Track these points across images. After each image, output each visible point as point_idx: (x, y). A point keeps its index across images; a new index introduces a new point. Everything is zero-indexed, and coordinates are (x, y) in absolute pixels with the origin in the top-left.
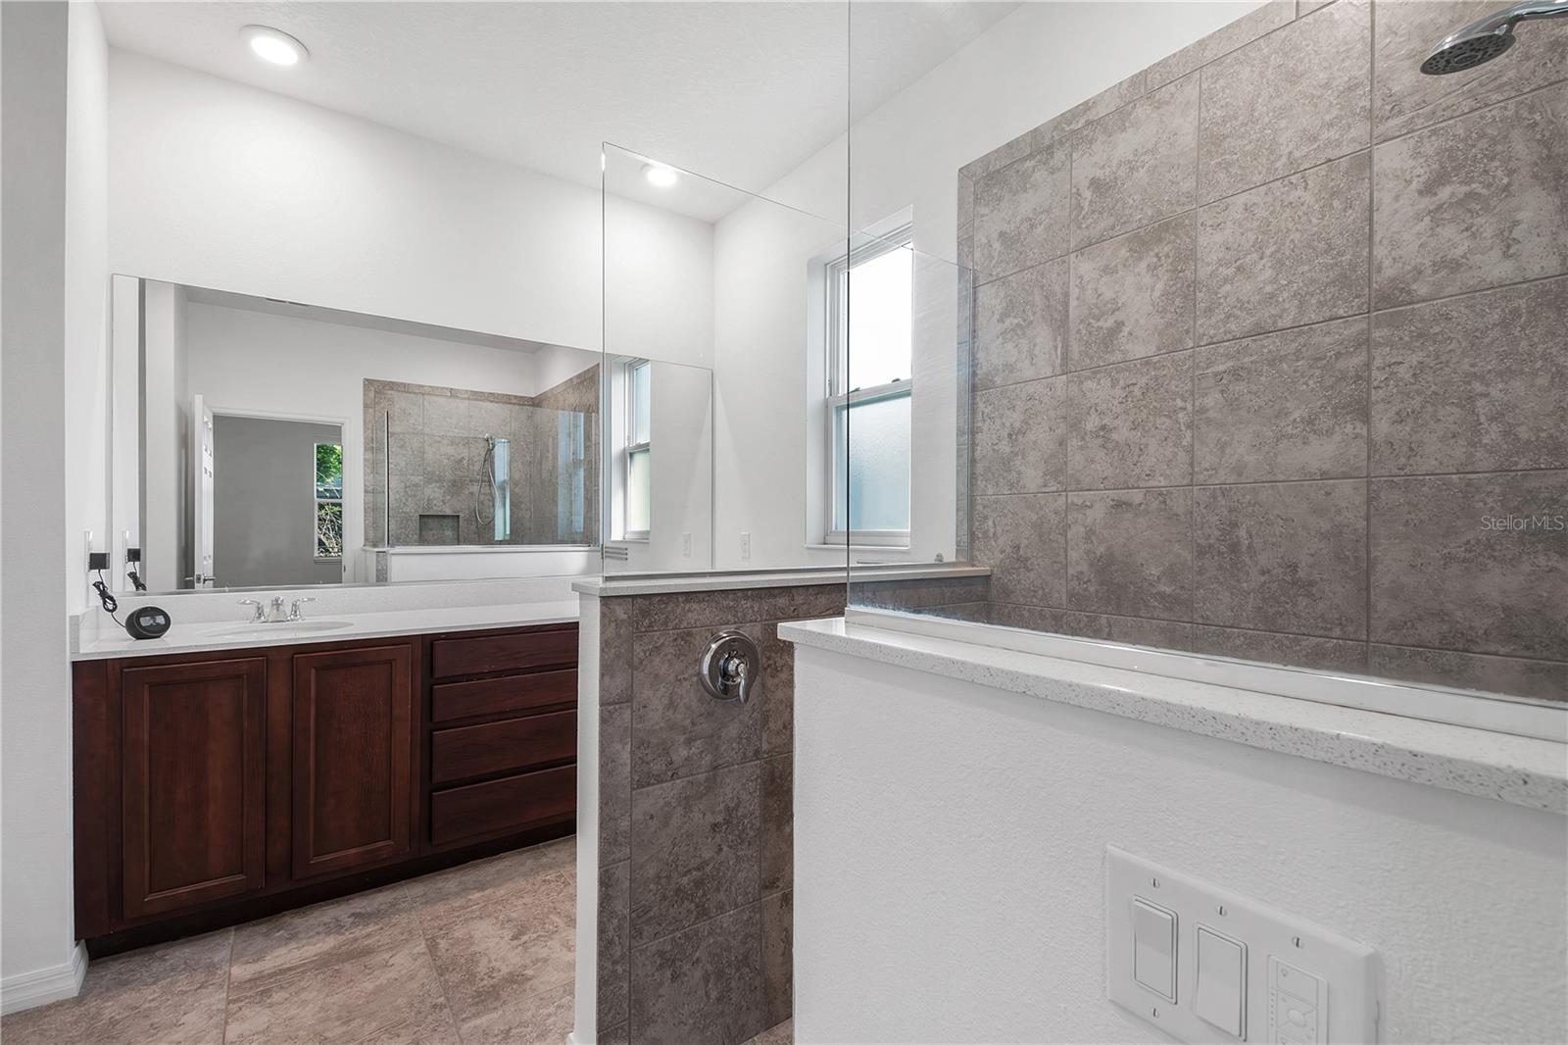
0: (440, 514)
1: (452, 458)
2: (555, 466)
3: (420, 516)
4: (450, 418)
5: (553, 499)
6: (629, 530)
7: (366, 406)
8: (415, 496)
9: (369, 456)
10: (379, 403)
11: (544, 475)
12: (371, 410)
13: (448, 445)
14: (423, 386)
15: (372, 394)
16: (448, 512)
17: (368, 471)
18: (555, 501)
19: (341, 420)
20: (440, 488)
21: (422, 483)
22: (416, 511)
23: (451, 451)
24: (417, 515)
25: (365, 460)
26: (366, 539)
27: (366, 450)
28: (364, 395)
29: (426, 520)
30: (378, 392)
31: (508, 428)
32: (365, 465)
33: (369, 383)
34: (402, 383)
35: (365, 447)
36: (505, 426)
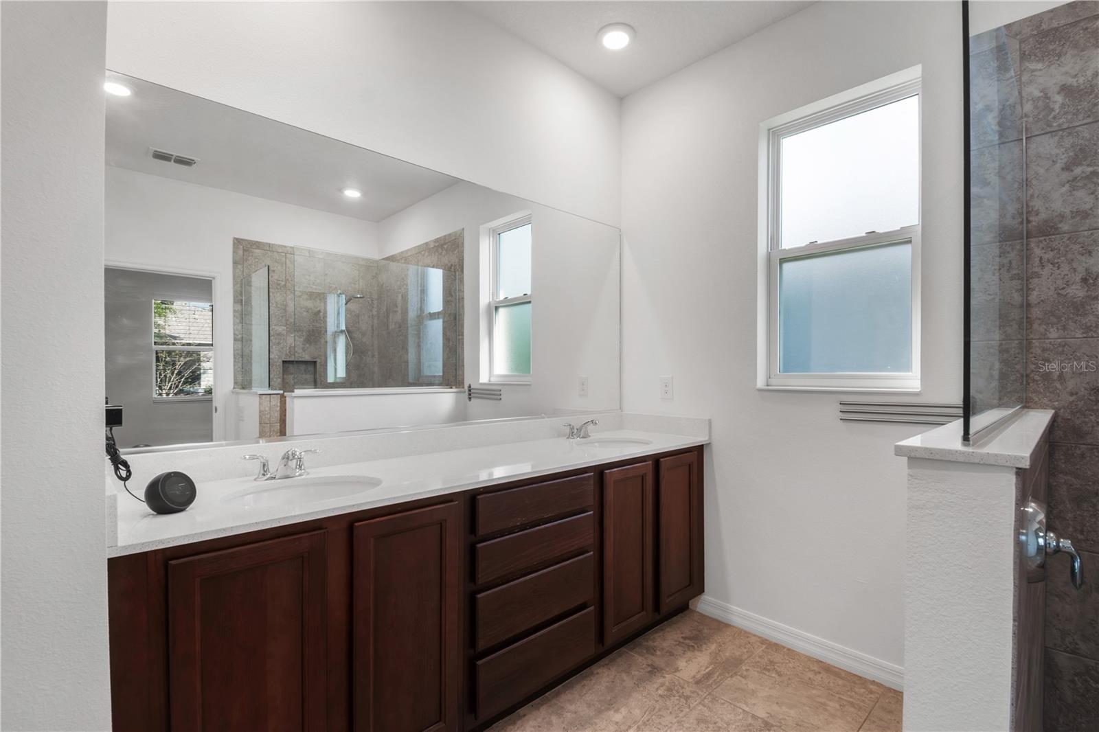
0: (300, 360)
1: (310, 311)
2: (405, 319)
3: (283, 362)
4: (309, 276)
5: (403, 348)
6: (495, 373)
7: (235, 263)
8: (279, 344)
9: (239, 307)
10: (247, 260)
11: (392, 326)
12: (239, 266)
13: (307, 299)
14: (285, 247)
15: (241, 252)
16: (307, 358)
17: (238, 321)
18: (405, 348)
19: (212, 274)
20: (300, 337)
21: (284, 332)
22: (280, 358)
23: (309, 304)
24: (280, 360)
25: (234, 311)
26: (235, 383)
27: (235, 302)
28: (234, 252)
29: (287, 365)
30: (245, 250)
31: (357, 286)
32: (234, 316)
33: (238, 242)
34: (267, 243)
35: (234, 299)
36: (355, 284)
